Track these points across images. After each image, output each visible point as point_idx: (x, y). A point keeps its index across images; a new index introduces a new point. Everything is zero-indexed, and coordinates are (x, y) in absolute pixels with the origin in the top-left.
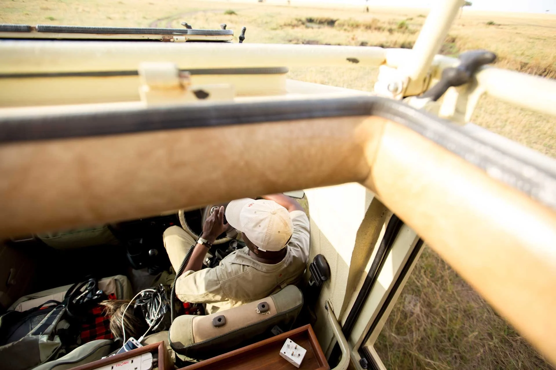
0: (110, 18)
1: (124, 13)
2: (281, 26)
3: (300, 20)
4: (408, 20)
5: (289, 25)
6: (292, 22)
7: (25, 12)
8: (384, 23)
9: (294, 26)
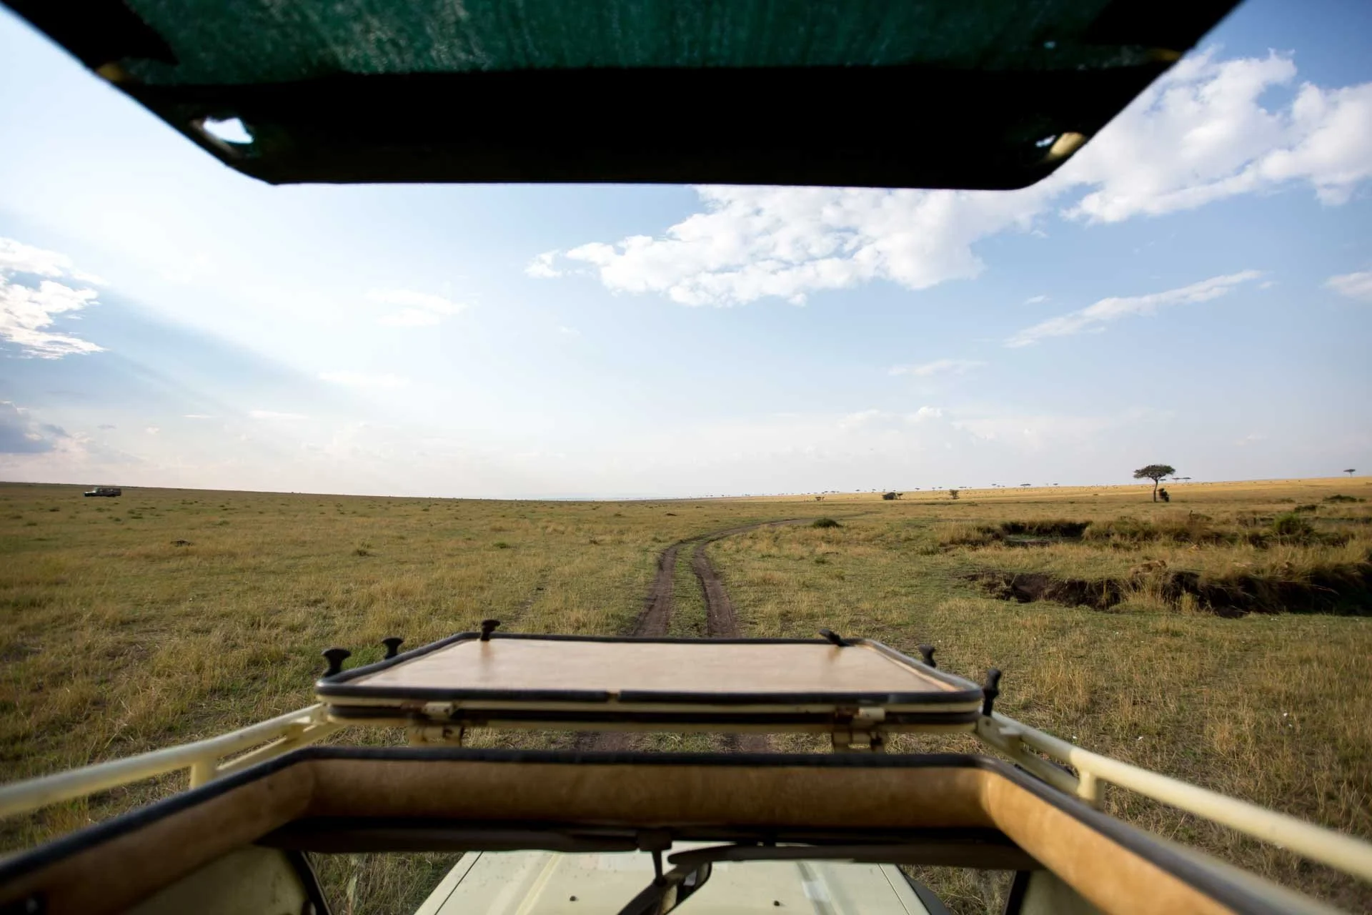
0: (595, 542)
1: (621, 532)
2: (942, 545)
3: (989, 530)
4: (1298, 510)
5: (963, 542)
6: (968, 535)
7: (467, 536)
8: (1226, 522)
9: (975, 544)
